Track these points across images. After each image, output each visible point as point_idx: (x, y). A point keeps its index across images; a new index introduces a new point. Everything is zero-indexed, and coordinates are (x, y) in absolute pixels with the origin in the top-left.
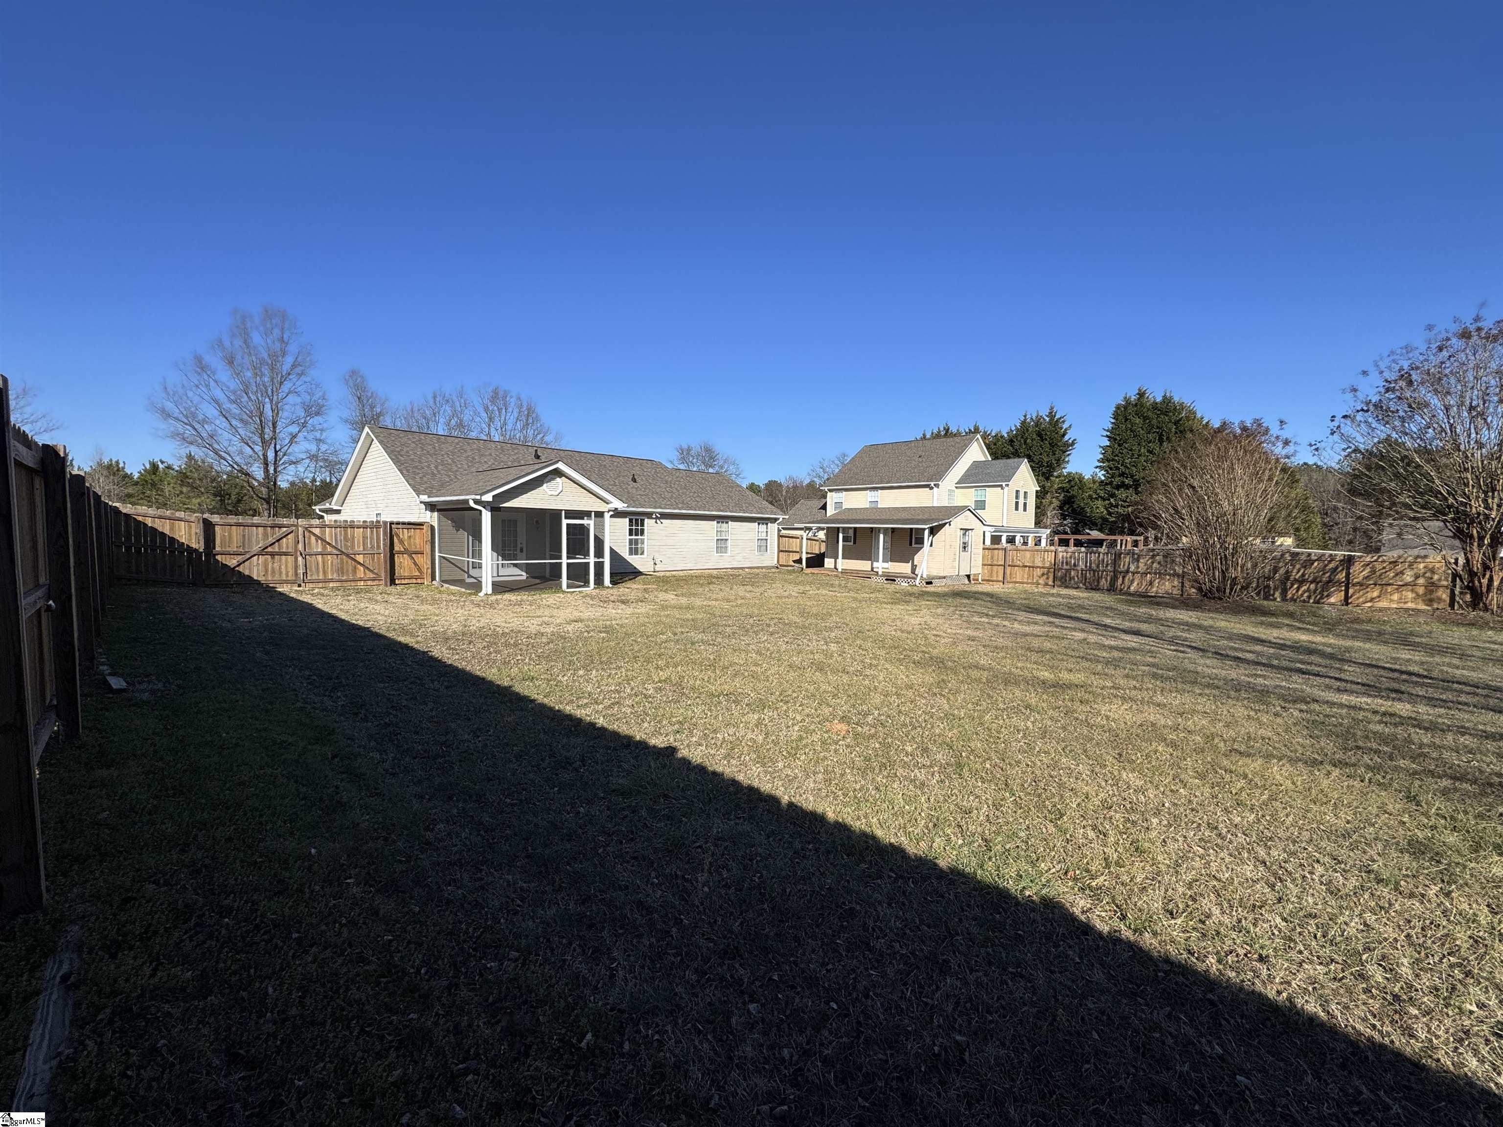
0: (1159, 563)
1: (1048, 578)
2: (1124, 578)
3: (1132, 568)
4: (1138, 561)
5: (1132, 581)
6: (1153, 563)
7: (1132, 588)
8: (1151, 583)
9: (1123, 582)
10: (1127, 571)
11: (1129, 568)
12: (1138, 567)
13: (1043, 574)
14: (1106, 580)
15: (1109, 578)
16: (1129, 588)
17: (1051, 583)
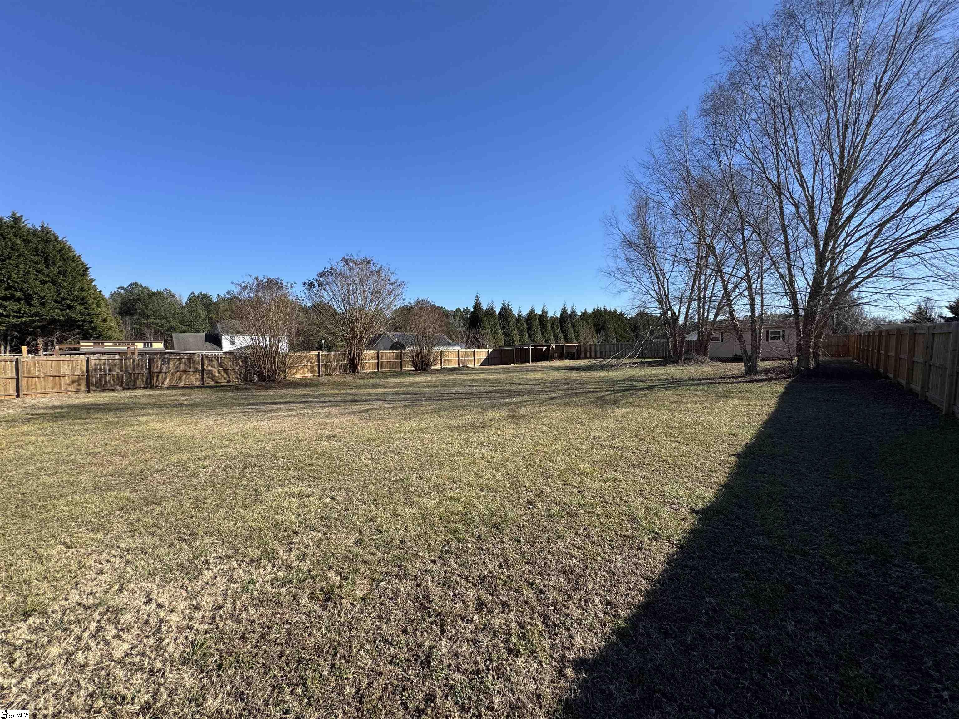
0: (185, 364)
1: (79, 385)
2: (158, 377)
3: (164, 369)
4: (168, 363)
5: (165, 378)
6: (180, 364)
7: (165, 384)
8: (180, 378)
9: (157, 380)
10: (161, 372)
11: (161, 369)
12: (169, 368)
13: (73, 382)
14: (142, 380)
15: (144, 379)
16: (163, 383)
17: (83, 388)
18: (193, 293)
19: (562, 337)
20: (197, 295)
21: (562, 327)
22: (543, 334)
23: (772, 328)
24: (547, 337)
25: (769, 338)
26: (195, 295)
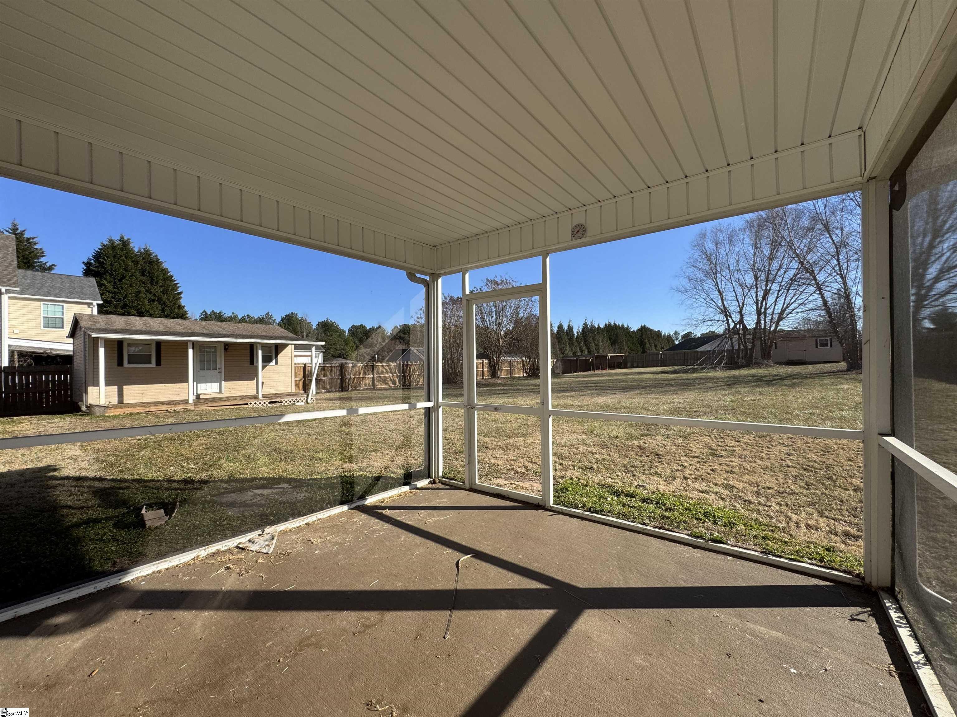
18: (204, 311)
19: (586, 350)
20: (209, 313)
21: (585, 341)
22: (570, 347)
23: (820, 337)
24: (574, 351)
25: (819, 344)
26: (206, 314)
